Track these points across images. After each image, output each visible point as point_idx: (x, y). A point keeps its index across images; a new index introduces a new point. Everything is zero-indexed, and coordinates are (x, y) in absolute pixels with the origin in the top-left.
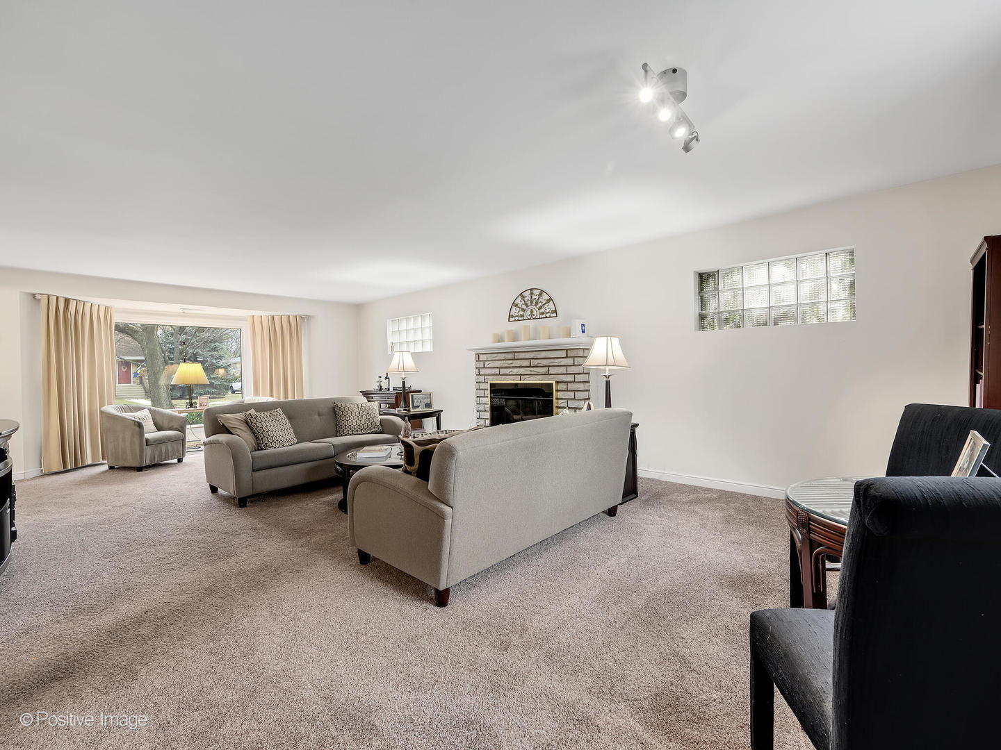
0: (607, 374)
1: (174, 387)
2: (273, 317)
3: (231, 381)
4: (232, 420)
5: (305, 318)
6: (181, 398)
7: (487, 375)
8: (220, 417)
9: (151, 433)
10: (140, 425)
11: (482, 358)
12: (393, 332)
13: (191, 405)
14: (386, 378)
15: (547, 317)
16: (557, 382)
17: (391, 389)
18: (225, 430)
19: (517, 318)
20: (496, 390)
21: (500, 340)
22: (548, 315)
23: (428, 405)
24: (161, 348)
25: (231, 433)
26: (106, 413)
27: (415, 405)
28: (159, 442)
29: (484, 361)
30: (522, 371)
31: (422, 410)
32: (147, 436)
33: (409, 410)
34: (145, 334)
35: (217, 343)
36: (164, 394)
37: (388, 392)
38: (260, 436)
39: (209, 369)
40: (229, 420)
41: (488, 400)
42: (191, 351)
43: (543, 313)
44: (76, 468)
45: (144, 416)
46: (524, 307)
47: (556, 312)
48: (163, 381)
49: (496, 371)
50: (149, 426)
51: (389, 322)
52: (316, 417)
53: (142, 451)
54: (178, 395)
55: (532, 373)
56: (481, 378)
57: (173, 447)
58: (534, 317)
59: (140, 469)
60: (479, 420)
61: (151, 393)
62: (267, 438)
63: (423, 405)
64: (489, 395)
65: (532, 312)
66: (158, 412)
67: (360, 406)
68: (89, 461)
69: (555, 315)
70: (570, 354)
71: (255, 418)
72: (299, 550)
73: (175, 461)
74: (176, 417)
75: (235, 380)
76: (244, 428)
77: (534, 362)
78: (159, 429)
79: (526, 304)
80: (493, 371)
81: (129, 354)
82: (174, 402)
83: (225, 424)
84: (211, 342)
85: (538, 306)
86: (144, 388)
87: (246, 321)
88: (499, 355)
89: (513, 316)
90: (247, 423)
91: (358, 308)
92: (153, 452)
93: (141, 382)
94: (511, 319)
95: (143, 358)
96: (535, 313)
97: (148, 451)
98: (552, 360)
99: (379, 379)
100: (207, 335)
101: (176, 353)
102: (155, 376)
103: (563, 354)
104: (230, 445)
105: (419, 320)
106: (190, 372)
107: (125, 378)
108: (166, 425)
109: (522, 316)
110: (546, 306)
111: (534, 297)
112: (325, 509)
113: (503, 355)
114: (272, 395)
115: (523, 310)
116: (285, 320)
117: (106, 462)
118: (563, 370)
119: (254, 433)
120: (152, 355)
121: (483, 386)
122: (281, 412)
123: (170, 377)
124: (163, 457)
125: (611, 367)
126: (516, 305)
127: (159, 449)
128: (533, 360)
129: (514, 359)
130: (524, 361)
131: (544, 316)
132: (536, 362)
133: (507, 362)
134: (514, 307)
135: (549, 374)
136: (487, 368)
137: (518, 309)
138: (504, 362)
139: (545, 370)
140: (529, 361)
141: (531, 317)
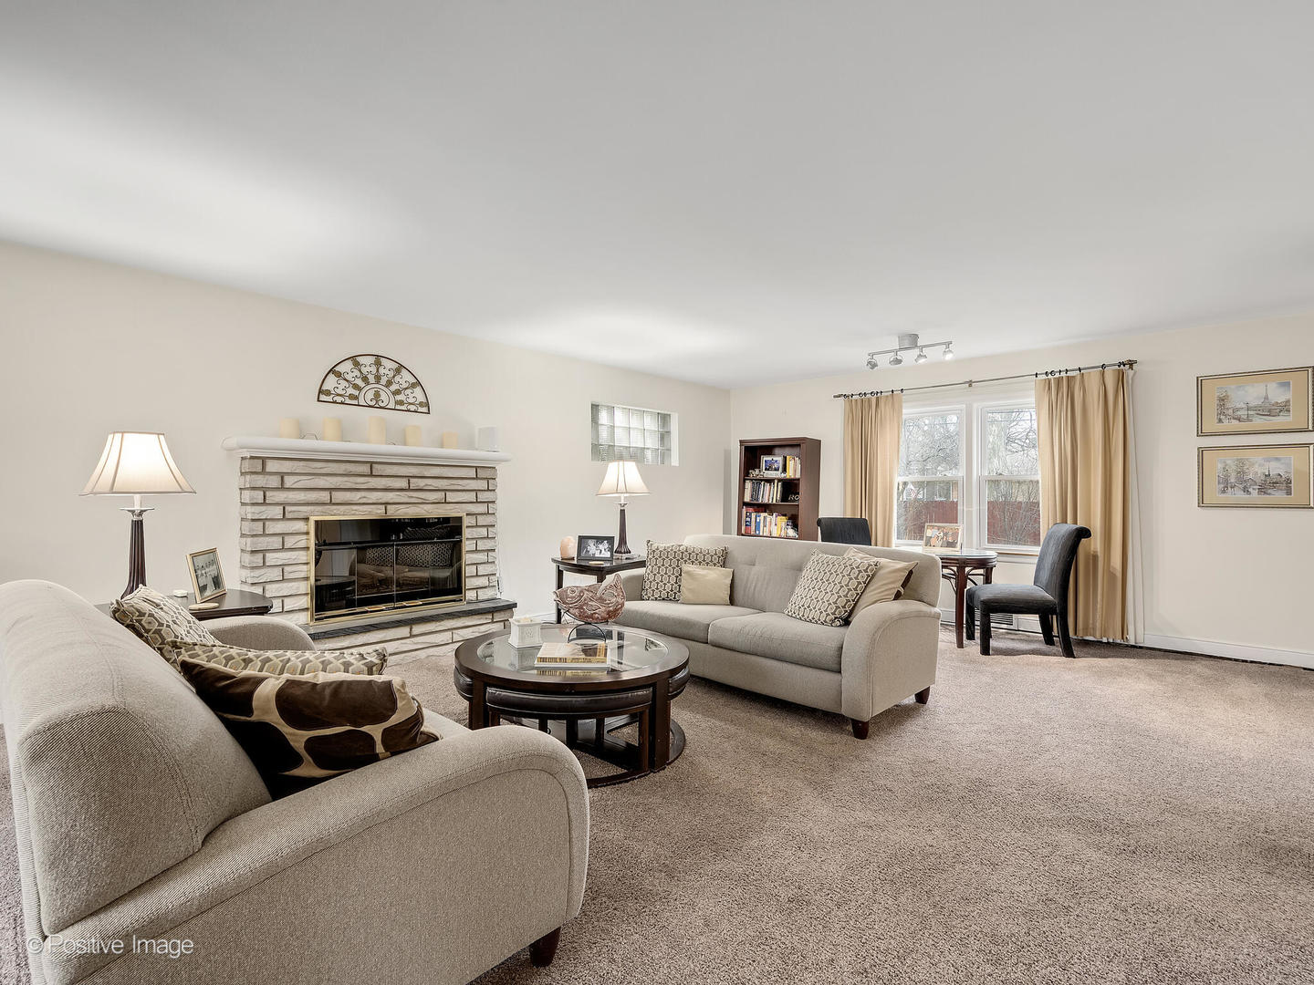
7: (292, 504)
11: (268, 466)
15: (409, 411)
19: (339, 399)
22: (412, 408)
29: (284, 475)
30: (390, 496)
43: (401, 403)
46: (359, 382)
47: (427, 405)
49: (325, 496)
56: (275, 511)
58: (382, 405)
65: (377, 395)
69: (425, 410)
70: (482, 473)
77: (416, 483)
79: (365, 379)
80: (312, 496)
89: (329, 393)
94: (323, 397)
96: (383, 396)
98: (450, 482)
103: (472, 473)
109: (356, 398)
110: (408, 391)
111: (397, 379)
113: (345, 465)
121: (280, 528)
126: (339, 375)
128: (416, 480)
129: (371, 475)
130: (395, 479)
131: (404, 408)
132: (422, 483)
133: (352, 479)
134: (331, 376)
135: (445, 502)
136: (289, 489)
137: (344, 383)
138: (346, 479)
139: (440, 496)
140: (406, 480)
141: (376, 404)
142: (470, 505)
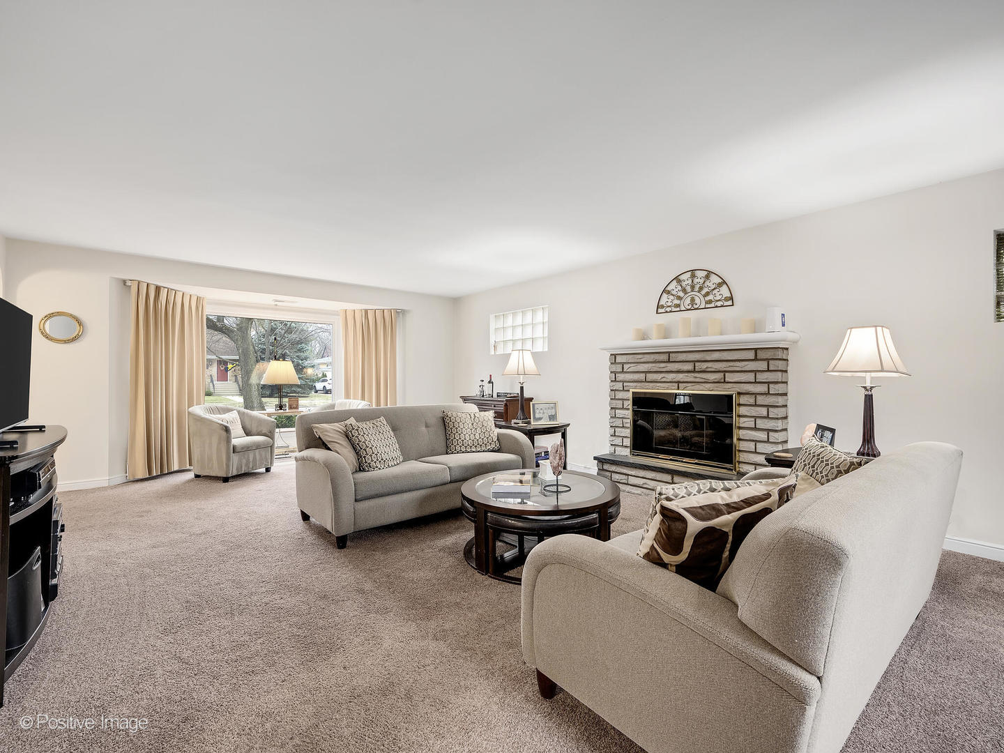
0: (868, 385)
1: (264, 387)
2: (366, 311)
3: (314, 381)
4: (329, 431)
5: (401, 313)
6: (271, 396)
7: (626, 382)
8: (317, 427)
9: (239, 439)
10: (227, 430)
11: (619, 359)
12: (496, 329)
13: (281, 407)
14: (490, 382)
15: (717, 307)
16: (739, 394)
17: (495, 395)
18: (322, 445)
19: (668, 309)
20: (639, 401)
21: (644, 336)
22: (719, 304)
23: (552, 417)
24: (254, 348)
25: (329, 449)
26: (193, 414)
27: (537, 416)
28: (247, 449)
29: (623, 364)
30: (680, 377)
31: (545, 423)
32: (235, 442)
33: (529, 423)
34: (240, 333)
35: (303, 345)
36: (255, 393)
37: (492, 399)
38: (363, 453)
39: (299, 369)
40: (327, 431)
41: (629, 414)
42: (280, 352)
43: (710, 302)
44: (162, 475)
45: (232, 419)
46: (681, 294)
47: (731, 298)
48: (254, 380)
49: (642, 376)
50: (237, 430)
51: (492, 317)
52: (424, 428)
53: (228, 459)
54: (268, 393)
55: (697, 380)
56: (619, 386)
57: (261, 455)
58: (696, 307)
59: (226, 480)
60: (614, 438)
61: (244, 390)
62: (371, 456)
63: (546, 416)
64: (630, 407)
65: (693, 300)
66: (247, 414)
67: (473, 417)
68: (176, 468)
69: (730, 303)
70: (761, 355)
71: (357, 430)
72: (433, 646)
73: (263, 470)
74: (265, 420)
75: (318, 380)
76: (344, 442)
77: (699, 366)
78: (248, 433)
79: (684, 291)
80: (636, 377)
81: (225, 353)
82: (264, 400)
83: (322, 437)
84: (298, 344)
85: (704, 292)
86: (239, 385)
87: (338, 315)
88: (646, 356)
89: (663, 307)
90: (347, 436)
91: (455, 302)
92: (240, 460)
93: (236, 381)
94: (660, 311)
95: (237, 357)
96: (697, 301)
97: (235, 458)
98: (732, 364)
99: (481, 383)
100: (295, 336)
101: (267, 353)
102: (247, 374)
103: (751, 355)
104: (328, 466)
105: (529, 315)
106: (280, 371)
107: (223, 376)
108: (254, 430)
109: (678, 306)
110: (715, 291)
111: (707, 283)
112: (449, 561)
113: (653, 356)
114: (363, 398)
115: (679, 298)
116: (379, 314)
117: (192, 468)
118: (751, 377)
119: (355, 449)
120: (245, 354)
121: (620, 395)
122: (385, 423)
123: (260, 377)
124: (251, 466)
125: (873, 374)
126: (669, 292)
127: (246, 457)
128: (699, 364)
129: (669, 361)
130: (685, 363)
131: (712, 305)
132: (704, 366)
133: (658, 365)
134: (665, 295)
135: (725, 382)
136: (626, 372)
137: (672, 297)
138: (654, 365)
139: (718, 376)
140: (692, 364)
141: (693, 307)
142: (748, 385)
